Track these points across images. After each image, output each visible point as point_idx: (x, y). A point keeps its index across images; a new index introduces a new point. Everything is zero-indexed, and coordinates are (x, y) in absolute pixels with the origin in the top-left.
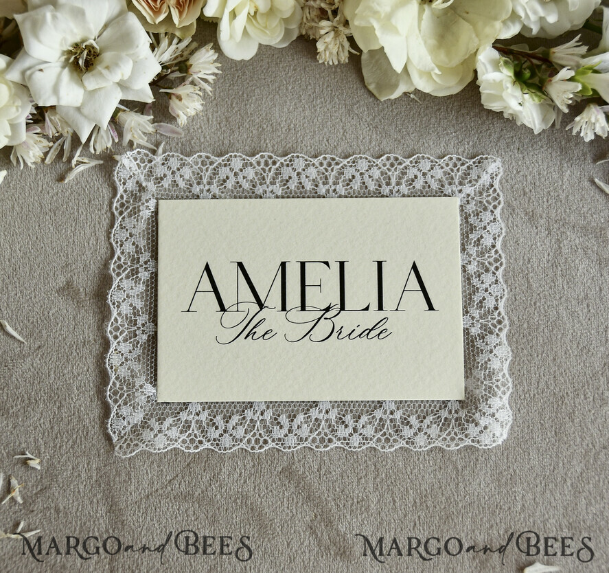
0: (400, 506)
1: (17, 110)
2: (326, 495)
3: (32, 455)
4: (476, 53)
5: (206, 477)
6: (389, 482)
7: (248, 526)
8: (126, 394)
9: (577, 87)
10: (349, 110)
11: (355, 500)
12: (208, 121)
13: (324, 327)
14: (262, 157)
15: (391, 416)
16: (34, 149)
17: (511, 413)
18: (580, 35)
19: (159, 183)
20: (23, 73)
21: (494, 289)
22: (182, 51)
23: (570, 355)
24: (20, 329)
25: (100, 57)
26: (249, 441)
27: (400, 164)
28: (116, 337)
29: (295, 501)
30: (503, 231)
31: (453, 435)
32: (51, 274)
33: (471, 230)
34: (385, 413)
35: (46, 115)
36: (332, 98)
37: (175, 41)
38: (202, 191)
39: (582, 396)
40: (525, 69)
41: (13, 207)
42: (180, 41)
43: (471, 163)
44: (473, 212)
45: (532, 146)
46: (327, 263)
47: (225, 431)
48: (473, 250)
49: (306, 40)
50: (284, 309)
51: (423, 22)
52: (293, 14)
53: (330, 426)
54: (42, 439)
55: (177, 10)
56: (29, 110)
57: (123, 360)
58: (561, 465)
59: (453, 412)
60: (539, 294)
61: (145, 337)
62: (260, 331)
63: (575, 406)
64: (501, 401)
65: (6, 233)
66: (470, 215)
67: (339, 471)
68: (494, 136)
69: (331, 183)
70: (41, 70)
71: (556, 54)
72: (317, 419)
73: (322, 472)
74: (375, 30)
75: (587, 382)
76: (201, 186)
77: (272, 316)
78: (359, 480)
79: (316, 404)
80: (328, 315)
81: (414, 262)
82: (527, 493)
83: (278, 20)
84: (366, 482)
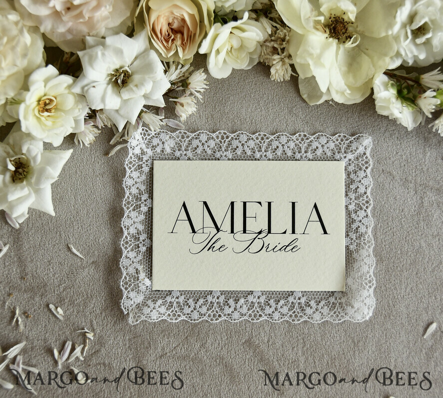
0: (318, 365)
1: (79, 111)
2: (272, 358)
3: (89, 330)
4: (372, 78)
5: (198, 345)
6: (312, 350)
7: (223, 377)
8: (133, 285)
9: (437, 102)
10: (290, 111)
11: (290, 361)
12: (200, 117)
13: (258, 244)
14: (220, 133)
15: (299, 301)
16: (88, 136)
17: (375, 299)
18: (440, 68)
19: (154, 149)
20: (83, 88)
21: (365, 221)
22: (184, 73)
23: (427, 271)
24: (81, 250)
25: (131, 77)
26: (209, 316)
27: (307, 139)
28: (126, 248)
29: (253, 361)
30: (372, 184)
31: (337, 313)
32: (101, 215)
33: (352, 182)
34: (295, 299)
35: (97, 114)
36: (279, 103)
37: (180, 66)
38: (181, 155)
39: (434, 298)
40: (404, 89)
41: (76, 172)
42: (183, 66)
43: (353, 139)
44: (353, 171)
45: (406, 136)
46: (260, 203)
47: (195, 309)
48: (352, 196)
49: (263, 65)
50: (232, 232)
51: (339, 56)
52: (255, 50)
53: (260, 306)
54: (95, 320)
55: (181, 48)
56: (87, 111)
57: (131, 263)
58: (419, 340)
59: (338, 299)
60: (408, 232)
61: (145, 248)
62: (217, 246)
63: (429, 303)
64: (368, 292)
65: (72, 189)
66: (351, 173)
67: (280, 343)
68: (383, 129)
69: (263, 151)
70: (94, 87)
71: (424, 80)
72: (252, 302)
73: (270, 343)
74: (310, 65)
75: (437, 288)
76: (181, 152)
77: (225, 236)
78: (293, 348)
79: (252, 292)
80: (260, 236)
81: (315, 203)
82: (398, 358)
83: (245, 53)
84: (297, 349)
